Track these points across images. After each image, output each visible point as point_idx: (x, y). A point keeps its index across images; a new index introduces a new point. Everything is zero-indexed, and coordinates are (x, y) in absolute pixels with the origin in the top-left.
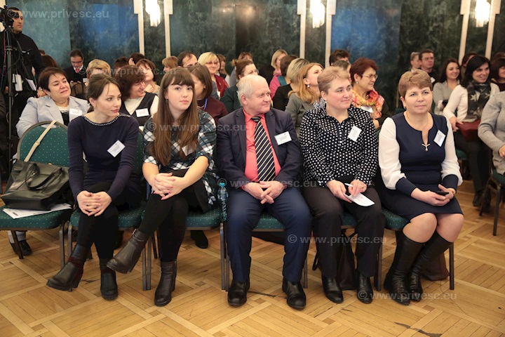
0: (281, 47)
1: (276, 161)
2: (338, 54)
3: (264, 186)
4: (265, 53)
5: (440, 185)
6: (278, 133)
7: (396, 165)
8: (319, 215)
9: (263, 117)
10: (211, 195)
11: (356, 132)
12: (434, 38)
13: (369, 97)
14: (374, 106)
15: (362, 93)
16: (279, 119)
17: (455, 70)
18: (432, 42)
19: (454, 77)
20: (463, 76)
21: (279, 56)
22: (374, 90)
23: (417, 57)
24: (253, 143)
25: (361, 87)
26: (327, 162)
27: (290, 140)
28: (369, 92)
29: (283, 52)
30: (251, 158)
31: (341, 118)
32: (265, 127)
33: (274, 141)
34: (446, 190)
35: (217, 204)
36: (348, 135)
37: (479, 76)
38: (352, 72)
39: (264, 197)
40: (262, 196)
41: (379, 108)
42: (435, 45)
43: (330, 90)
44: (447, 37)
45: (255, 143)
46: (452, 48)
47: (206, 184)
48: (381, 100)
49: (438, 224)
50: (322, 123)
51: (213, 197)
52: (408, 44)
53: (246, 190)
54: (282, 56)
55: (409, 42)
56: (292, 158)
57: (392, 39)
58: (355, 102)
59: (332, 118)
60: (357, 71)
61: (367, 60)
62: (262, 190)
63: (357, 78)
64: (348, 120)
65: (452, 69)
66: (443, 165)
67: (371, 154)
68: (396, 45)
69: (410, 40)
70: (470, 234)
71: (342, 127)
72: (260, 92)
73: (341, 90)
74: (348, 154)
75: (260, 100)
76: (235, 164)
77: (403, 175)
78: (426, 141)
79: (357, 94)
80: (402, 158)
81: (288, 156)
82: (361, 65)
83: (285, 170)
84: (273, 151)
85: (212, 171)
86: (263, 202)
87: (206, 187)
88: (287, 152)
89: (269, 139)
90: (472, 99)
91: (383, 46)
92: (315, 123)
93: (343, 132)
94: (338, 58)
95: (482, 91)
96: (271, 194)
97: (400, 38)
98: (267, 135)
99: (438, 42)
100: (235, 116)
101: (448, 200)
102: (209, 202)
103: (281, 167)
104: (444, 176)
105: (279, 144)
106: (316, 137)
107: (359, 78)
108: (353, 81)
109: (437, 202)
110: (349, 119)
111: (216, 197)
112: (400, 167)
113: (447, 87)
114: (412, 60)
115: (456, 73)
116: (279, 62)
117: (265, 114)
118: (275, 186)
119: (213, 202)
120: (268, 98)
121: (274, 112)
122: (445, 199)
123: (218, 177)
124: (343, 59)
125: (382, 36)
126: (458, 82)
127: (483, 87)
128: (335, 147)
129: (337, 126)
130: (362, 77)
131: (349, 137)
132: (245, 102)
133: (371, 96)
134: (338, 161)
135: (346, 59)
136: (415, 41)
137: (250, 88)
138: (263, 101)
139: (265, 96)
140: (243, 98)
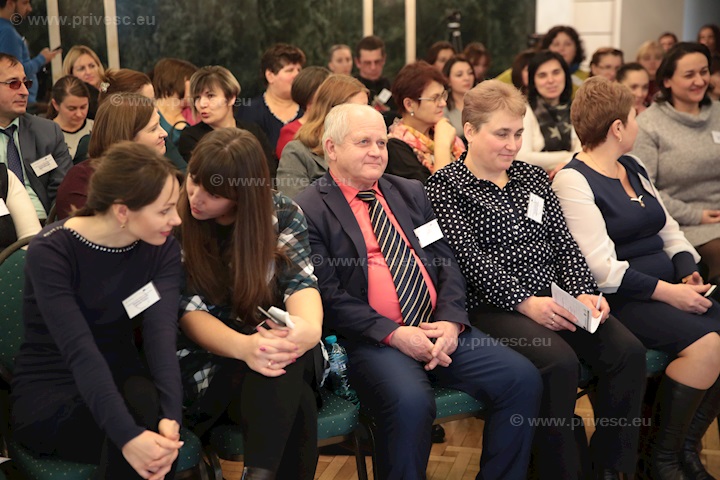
3: (432, 333)
6: (419, 224)
9: (379, 192)
11: (537, 204)
12: (319, 15)
18: (315, 22)
24: (376, 246)
27: (442, 235)
30: (383, 279)
33: (414, 240)
43: (483, 127)
44: (340, 11)
45: (379, 246)
46: (351, 34)
52: (275, 28)
53: (394, 343)
55: (276, 23)
57: (244, 17)
62: (430, 342)
63: (409, 105)
68: (254, 29)
69: (278, 18)
73: (505, 133)
84: (417, 260)
89: (404, 236)
91: (229, 31)
97: (259, 16)
98: (397, 228)
99: (327, 22)
103: (437, 292)
105: (424, 245)
107: (415, 105)
120: (378, 151)
121: (390, 180)
125: (224, 11)
131: (527, 215)
136: (286, 21)
137: (343, 126)
138: (367, 154)
139: (371, 144)
140: (330, 144)
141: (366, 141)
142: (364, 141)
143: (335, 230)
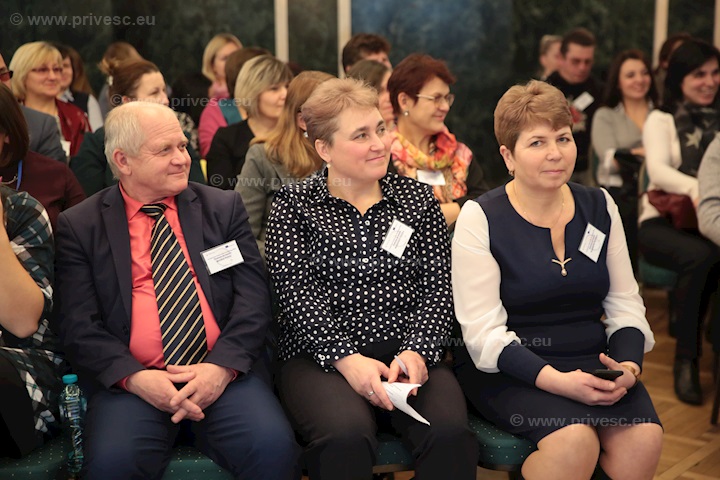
0: (227, 28)
1: (206, 313)
2: (363, 46)
3: (178, 378)
4: (190, 40)
5: (602, 355)
6: (210, 245)
7: (496, 313)
8: (317, 442)
9: (172, 206)
10: (41, 407)
11: (400, 234)
13: (436, 149)
14: (447, 169)
15: (418, 138)
16: (212, 209)
17: (638, 78)
19: (637, 94)
20: (660, 90)
21: (220, 49)
22: (446, 131)
23: (556, 48)
24: (147, 272)
25: (416, 124)
26: (336, 310)
27: (241, 260)
28: (434, 137)
29: (229, 40)
30: (145, 310)
31: (365, 202)
32: (177, 230)
33: (199, 264)
34: (616, 366)
35: (59, 430)
36: (381, 242)
37: (699, 89)
38: (394, 88)
39: (180, 405)
40: (173, 403)
41: (461, 174)
42: (597, 18)
43: (336, 137)
45: (152, 270)
46: (638, 24)
47: (30, 379)
48: (465, 155)
49: (603, 451)
50: (318, 216)
51: (48, 413)
52: (534, 17)
53: (132, 389)
54: (228, 49)
56: (249, 304)
57: (496, 5)
58: (402, 161)
59: (341, 204)
60: (405, 86)
61: (428, 61)
62: (173, 389)
63: (405, 103)
64: (381, 206)
65: (631, 75)
66: (607, 306)
67: (438, 286)
68: (506, 20)
70: (690, 470)
71: (368, 223)
72: (161, 142)
73: (364, 133)
74: (383, 288)
75: (162, 162)
76: (104, 327)
77: (512, 336)
78: (560, 253)
79: (407, 142)
80: (507, 296)
81: (239, 299)
82: (413, 70)
83: (230, 335)
84: (198, 289)
85: (43, 346)
86: (176, 418)
87: (29, 389)
88: (235, 292)
89: (187, 259)
90: (690, 143)
91: (475, 22)
92: (302, 217)
93: (370, 236)
94: (363, 54)
95: (707, 124)
96: (197, 397)
98: (184, 249)
100: (101, 204)
101: (623, 390)
102: (38, 427)
103: (221, 330)
104: (611, 331)
105: (213, 271)
106: (306, 249)
107: (410, 102)
108: (397, 109)
109: (596, 396)
110: (383, 203)
111: (56, 414)
112: (505, 317)
113: (625, 117)
114: (545, 53)
115: (642, 84)
116: (220, 64)
117: (178, 198)
118: (207, 377)
119: (49, 425)
120: (183, 157)
121: (197, 191)
122: (616, 389)
123: (58, 361)
124: (373, 57)
126: (651, 105)
127: (709, 117)
128: (351, 273)
129: (355, 222)
130: (416, 100)
131: (384, 246)
132: (124, 169)
133: (440, 144)
134: (361, 307)
135: (380, 57)
136: (549, 9)
137: (135, 134)
138: (171, 163)
139: (173, 151)
140: (119, 157)
141: (168, 148)
142: (166, 150)
143: (101, 251)
